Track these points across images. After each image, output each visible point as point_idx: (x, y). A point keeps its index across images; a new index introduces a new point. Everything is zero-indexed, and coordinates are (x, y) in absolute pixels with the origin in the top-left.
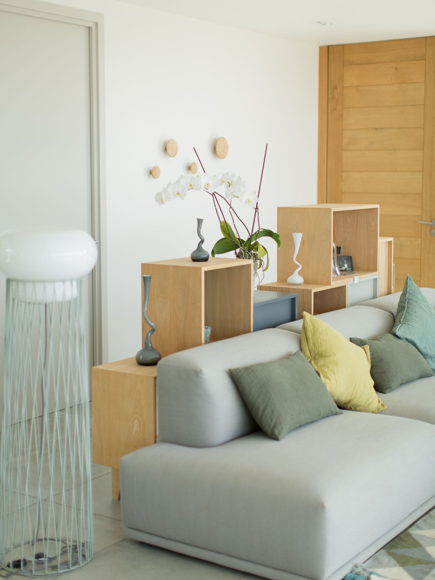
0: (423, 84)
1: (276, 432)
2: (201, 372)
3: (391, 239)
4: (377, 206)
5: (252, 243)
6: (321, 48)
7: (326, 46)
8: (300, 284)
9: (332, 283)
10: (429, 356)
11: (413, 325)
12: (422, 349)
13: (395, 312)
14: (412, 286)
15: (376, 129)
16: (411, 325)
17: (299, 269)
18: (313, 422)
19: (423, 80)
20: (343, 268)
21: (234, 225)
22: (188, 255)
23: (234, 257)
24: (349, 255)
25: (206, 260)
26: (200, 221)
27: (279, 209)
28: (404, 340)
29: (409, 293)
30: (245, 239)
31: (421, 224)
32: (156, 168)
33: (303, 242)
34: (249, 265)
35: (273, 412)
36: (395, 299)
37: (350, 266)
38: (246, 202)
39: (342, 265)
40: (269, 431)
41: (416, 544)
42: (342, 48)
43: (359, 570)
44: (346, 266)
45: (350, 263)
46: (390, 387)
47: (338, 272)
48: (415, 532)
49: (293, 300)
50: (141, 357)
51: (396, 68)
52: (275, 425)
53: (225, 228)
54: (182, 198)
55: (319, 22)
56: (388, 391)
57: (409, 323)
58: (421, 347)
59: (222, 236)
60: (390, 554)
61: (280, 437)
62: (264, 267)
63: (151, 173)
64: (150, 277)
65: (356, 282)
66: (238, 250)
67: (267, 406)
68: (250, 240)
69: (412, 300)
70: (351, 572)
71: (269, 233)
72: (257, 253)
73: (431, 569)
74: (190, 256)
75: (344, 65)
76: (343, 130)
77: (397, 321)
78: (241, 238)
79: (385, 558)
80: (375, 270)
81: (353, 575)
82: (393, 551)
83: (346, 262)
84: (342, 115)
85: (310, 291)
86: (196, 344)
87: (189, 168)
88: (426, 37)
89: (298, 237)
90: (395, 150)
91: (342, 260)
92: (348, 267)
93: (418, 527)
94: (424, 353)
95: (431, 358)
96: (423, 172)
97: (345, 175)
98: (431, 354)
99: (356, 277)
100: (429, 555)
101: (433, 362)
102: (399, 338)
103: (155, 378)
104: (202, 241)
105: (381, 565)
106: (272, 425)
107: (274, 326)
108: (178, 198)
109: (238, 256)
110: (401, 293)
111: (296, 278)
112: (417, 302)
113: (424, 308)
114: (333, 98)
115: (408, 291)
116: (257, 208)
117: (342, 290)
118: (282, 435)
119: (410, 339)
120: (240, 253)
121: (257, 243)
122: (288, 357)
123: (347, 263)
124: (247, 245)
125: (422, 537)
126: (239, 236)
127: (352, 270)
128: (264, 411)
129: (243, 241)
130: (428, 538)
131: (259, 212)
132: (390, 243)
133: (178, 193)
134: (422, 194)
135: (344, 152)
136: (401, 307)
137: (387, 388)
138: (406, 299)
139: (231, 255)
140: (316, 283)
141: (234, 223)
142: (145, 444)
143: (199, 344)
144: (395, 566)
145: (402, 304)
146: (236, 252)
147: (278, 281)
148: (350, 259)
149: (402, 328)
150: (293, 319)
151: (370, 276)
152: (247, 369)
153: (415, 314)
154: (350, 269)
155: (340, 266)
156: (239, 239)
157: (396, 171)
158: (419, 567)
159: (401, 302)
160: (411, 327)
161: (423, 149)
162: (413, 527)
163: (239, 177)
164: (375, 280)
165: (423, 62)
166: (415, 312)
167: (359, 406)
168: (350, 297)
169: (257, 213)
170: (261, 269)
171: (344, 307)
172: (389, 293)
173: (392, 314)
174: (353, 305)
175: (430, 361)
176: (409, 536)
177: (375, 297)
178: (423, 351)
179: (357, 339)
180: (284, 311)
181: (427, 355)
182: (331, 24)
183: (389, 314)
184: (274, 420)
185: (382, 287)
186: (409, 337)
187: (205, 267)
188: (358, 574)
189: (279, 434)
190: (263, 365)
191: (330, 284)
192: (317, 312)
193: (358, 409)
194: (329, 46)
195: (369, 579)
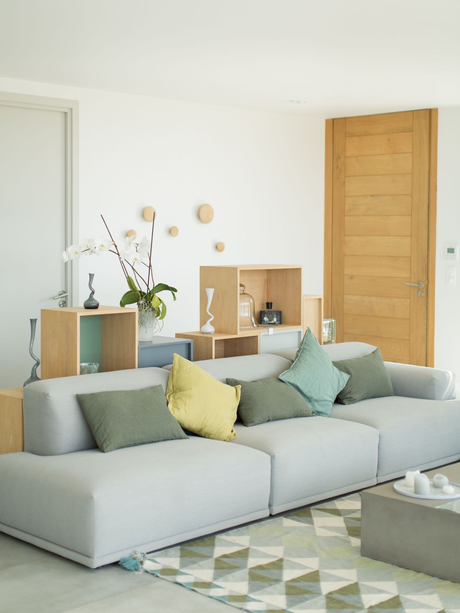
0: (411, 154)
1: (104, 446)
2: (48, 395)
6: (327, 121)
7: (331, 119)
8: (210, 333)
9: (239, 332)
10: (313, 399)
11: (300, 371)
12: (306, 393)
14: (309, 338)
15: (372, 196)
16: (298, 371)
17: (211, 319)
19: (410, 150)
20: (272, 322)
21: (136, 280)
24: (280, 311)
25: (96, 307)
26: (91, 276)
27: (201, 267)
28: (288, 384)
29: (305, 343)
31: (410, 286)
32: (133, 231)
34: (134, 313)
35: (105, 430)
37: (279, 320)
39: (271, 319)
42: (344, 121)
43: (139, 556)
44: (275, 320)
45: (279, 317)
48: (220, 538)
49: (189, 345)
51: (389, 140)
52: (105, 440)
53: (130, 282)
56: (250, 424)
57: (297, 369)
58: (305, 391)
61: (106, 450)
63: (127, 235)
65: (274, 333)
67: (101, 425)
68: (149, 293)
69: (307, 349)
70: (130, 557)
74: (83, 304)
75: (346, 137)
76: (345, 196)
78: (143, 291)
80: (299, 324)
82: (186, 546)
83: (275, 316)
84: (344, 183)
85: (210, 338)
87: (170, 231)
88: (413, 111)
89: (210, 292)
90: (388, 216)
91: (272, 315)
92: (277, 321)
94: (309, 396)
95: (316, 401)
96: (411, 236)
97: (347, 238)
98: (316, 398)
99: (271, 329)
100: (213, 552)
101: (319, 405)
102: (284, 382)
104: (93, 293)
105: (166, 556)
106: (103, 440)
111: (208, 328)
112: (311, 352)
113: (316, 357)
114: (337, 167)
115: (304, 342)
116: (150, 266)
117: (254, 339)
118: (109, 448)
119: (293, 383)
121: (155, 296)
123: (277, 317)
124: (148, 297)
125: (223, 540)
126: (141, 289)
128: (98, 428)
129: (144, 293)
130: (227, 541)
131: (152, 269)
132: (320, 300)
134: (411, 257)
135: (346, 218)
137: (250, 422)
138: (301, 349)
141: (136, 278)
144: (177, 557)
146: (138, 304)
148: (279, 314)
149: (288, 374)
151: (296, 329)
152: (92, 395)
153: (305, 361)
154: (279, 322)
156: (141, 291)
157: (389, 236)
160: (297, 372)
161: (411, 215)
162: (222, 534)
164: (300, 332)
165: (411, 133)
166: (305, 360)
167: (211, 434)
168: (263, 346)
169: (150, 270)
175: (316, 404)
176: (214, 539)
178: (308, 394)
179: (233, 379)
181: (312, 398)
182: (305, 102)
183: (289, 362)
184: (105, 437)
187: (80, 313)
188: (134, 558)
189: (106, 447)
190: (108, 393)
191: (237, 334)
193: (211, 436)
194: (333, 120)
195: (142, 563)
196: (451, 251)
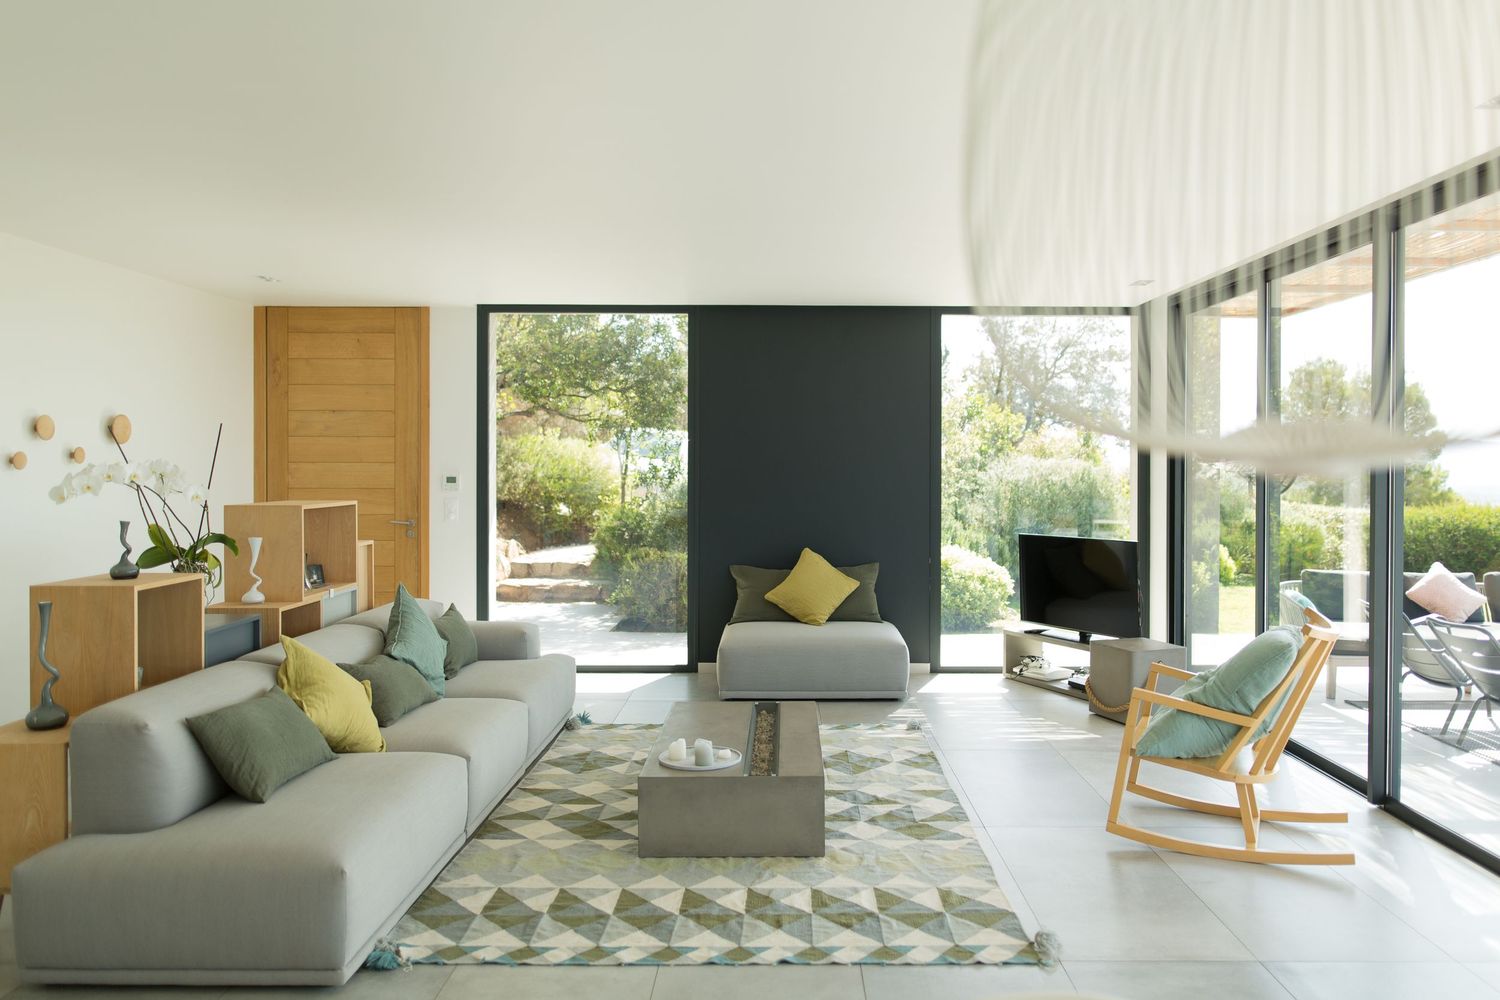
0: (392, 361)
1: (259, 792)
2: (146, 726)
3: (371, 542)
4: (355, 502)
5: (197, 552)
6: (257, 309)
7: (263, 307)
8: (260, 603)
9: (304, 598)
10: (430, 677)
11: (411, 643)
12: (422, 670)
13: (385, 630)
14: (406, 597)
15: (333, 411)
17: (258, 583)
18: (303, 773)
19: (393, 356)
20: (312, 580)
21: (171, 529)
22: (107, 571)
23: (171, 571)
24: (320, 564)
25: (134, 576)
26: (124, 526)
27: (226, 508)
28: (402, 661)
29: (403, 604)
30: (187, 548)
31: (396, 524)
32: (20, 454)
33: (262, 549)
34: (198, 582)
35: (253, 766)
36: (383, 613)
37: (320, 577)
38: (193, 498)
39: (312, 577)
40: (248, 793)
41: (446, 900)
42: (285, 311)
43: (385, 944)
44: (315, 577)
45: (319, 573)
46: (392, 719)
47: (308, 584)
48: (441, 887)
49: (256, 624)
50: (35, 719)
51: (358, 341)
52: (256, 784)
53: (156, 533)
54: (96, 494)
55: (263, 277)
56: (389, 723)
58: (421, 668)
59: (152, 545)
60: (416, 918)
61: (264, 799)
62: (215, 583)
63: (11, 461)
64: (51, 604)
65: (332, 596)
66: (176, 562)
67: (244, 760)
68: (194, 548)
69: (407, 613)
70: (375, 950)
71: (220, 538)
72: (206, 564)
73: (469, 923)
74: (108, 572)
75: (288, 332)
76: (288, 411)
77: (389, 641)
78: (181, 546)
79: (412, 925)
80: (353, 580)
81: (378, 953)
82: (418, 914)
83: (316, 573)
84: (287, 393)
85: (277, 610)
86: (125, 691)
87: (72, 455)
88: (393, 308)
89: (256, 543)
90: (359, 437)
91: (313, 571)
92: (319, 579)
93: (443, 880)
94: (426, 674)
95: (433, 679)
96: (395, 463)
97: (292, 466)
98: (433, 675)
99: (332, 590)
100: (464, 909)
101: (436, 684)
102: (395, 659)
103: (67, 745)
104: (127, 551)
105: (408, 933)
106: (253, 783)
107: (233, 658)
108: (89, 495)
109: (177, 570)
110: (392, 604)
111: (255, 596)
112: (414, 615)
113: (422, 621)
114: (274, 371)
115: (401, 603)
116: (206, 506)
117: (315, 607)
118: (267, 794)
119: (409, 660)
120: (180, 566)
121: (204, 552)
122: (263, 694)
124: (190, 555)
125: (450, 889)
126: (177, 543)
127: (323, 582)
128: (240, 767)
129: (184, 550)
130: (458, 889)
131: (209, 511)
132: (369, 546)
133: (89, 488)
134: (395, 489)
136: (394, 622)
137: (388, 720)
138: (399, 613)
139: (166, 568)
140: (283, 600)
141: (170, 526)
142: (48, 842)
143: (131, 691)
144: (426, 930)
145: (395, 619)
146: (173, 565)
147: (226, 601)
148: (319, 569)
149: (398, 648)
150: (256, 647)
151: (349, 588)
152: (214, 716)
155: (310, 578)
156: (178, 547)
157: (361, 462)
158: (455, 924)
159: (392, 616)
160: (408, 644)
161: (395, 437)
162: (437, 881)
163: (175, 466)
164: (354, 593)
165: (393, 335)
166: (412, 627)
167: (357, 744)
168: (325, 615)
169: (205, 513)
170: (210, 585)
171: (318, 628)
172: (370, 607)
173: (381, 631)
174: (329, 624)
175: (433, 683)
176: (435, 891)
177: (354, 613)
178: (425, 672)
180: (244, 638)
181: (428, 676)
184: (255, 778)
185: (361, 602)
186: (407, 657)
187: (138, 586)
188: (383, 950)
189: (263, 794)
190: (233, 708)
191: (301, 601)
192: (292, 634)
193: (355, 748)
194: (267, 307)
195: (398, 953)
196: (451, 480)
